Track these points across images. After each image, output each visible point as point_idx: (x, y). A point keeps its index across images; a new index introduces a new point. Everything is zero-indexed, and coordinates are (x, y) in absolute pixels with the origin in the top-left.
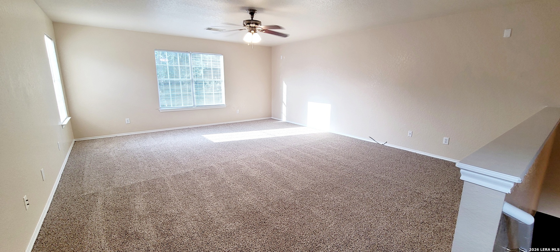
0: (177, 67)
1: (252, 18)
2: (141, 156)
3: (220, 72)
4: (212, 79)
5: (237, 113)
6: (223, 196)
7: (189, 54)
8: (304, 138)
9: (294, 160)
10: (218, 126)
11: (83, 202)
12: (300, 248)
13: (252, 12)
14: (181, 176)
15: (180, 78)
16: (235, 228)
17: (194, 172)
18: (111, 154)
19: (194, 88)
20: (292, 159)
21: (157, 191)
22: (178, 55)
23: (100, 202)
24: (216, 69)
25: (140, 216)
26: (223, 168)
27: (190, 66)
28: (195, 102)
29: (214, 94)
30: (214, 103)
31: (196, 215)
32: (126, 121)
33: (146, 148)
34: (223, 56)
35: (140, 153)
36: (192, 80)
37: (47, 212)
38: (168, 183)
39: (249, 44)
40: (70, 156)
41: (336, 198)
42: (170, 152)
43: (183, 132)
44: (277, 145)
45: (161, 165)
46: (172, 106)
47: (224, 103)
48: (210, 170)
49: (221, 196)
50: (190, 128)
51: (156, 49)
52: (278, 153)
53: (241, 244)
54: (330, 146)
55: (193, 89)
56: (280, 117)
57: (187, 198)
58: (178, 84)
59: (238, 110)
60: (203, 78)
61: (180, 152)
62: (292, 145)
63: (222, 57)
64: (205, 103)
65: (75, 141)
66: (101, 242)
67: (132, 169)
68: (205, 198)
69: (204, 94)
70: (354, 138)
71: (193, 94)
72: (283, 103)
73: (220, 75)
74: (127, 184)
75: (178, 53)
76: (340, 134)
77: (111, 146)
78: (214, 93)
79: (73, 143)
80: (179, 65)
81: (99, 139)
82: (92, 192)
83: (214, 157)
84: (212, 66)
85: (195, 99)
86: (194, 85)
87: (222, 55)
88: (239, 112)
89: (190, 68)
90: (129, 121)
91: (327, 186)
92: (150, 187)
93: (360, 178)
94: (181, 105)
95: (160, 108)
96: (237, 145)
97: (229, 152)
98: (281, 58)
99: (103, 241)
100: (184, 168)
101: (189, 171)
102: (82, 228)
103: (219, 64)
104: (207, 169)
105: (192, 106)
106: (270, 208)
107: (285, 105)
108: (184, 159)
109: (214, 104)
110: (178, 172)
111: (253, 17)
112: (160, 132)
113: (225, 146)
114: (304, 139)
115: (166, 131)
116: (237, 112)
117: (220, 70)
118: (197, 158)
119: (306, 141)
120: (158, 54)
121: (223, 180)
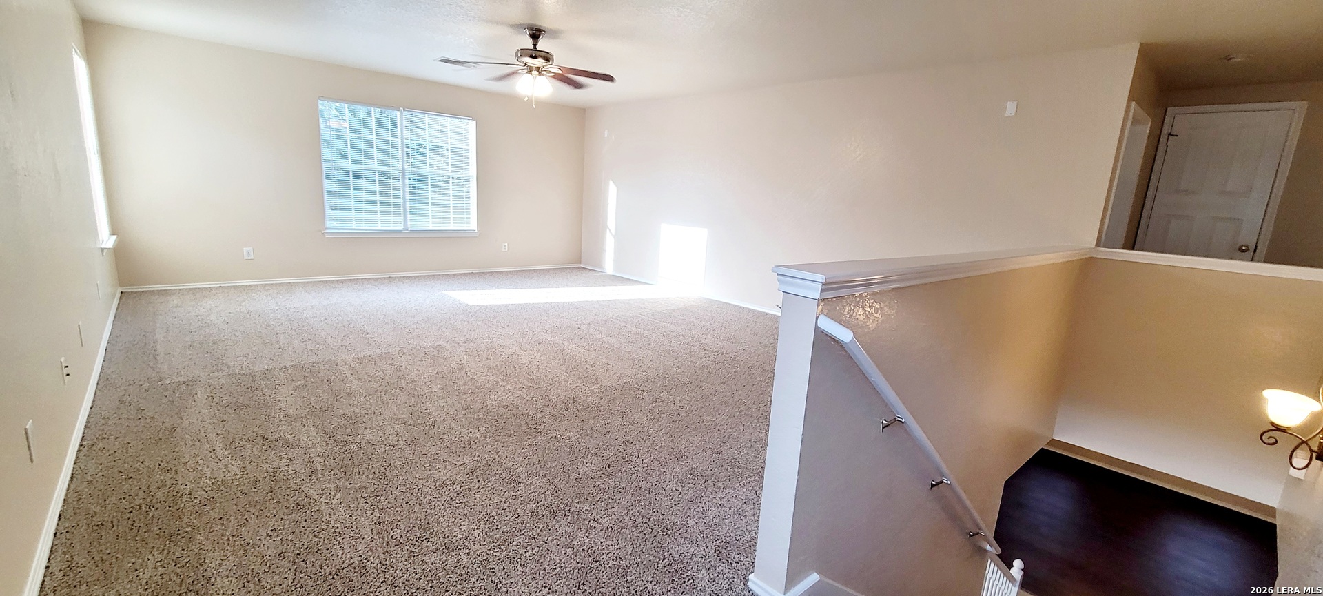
0: (369, 142)
1: (535, 45)
2: (282, 324)
3: (467, 158)
4: (450, 171)
5: (503, 250)
6: (460, 391)
7: (398, 113)
8: (644, 304)
9: (613, 341)
10: (459, 277)
11: (166, 393)
12: (593, 462)
13: (536, 34)
14: (372, 358)
15: (376, 164)
16: (478, 435)
17: (401, 352)
18: (213, 317)
19: (407, 190)
20: (610, 338)
21: (322, 381)
22: (373, 112)
23: (201, 394)
24: (460, 150)
25: (287, 416)
26: (462, 349)
27: (399, 140)
28: (408, 221)
29: (451, 204)
30: (451, 226)
31: (404, 416)
32: (245, 254)
33: (291, 310)
34: (474, 122)
35: (279, 319)
36: (404, 172)
37: (91, 408)
38: (345, 369)
39: (526, 99)
40: (115, 317)
41: (678, 398)
42: (349, 319)
43: (376, 284)
44: (583, 314)
45: (329, 340)
46: (354, 227)
47: (473, 225)
48: (435, 351)
49: (456, 390)
50: (393, 278)
51: (322, 98)
52: (583, 327)
53: (486, 456)
54: (693, 319)
55: (404, 191)
56: (600, 264)
57: (385, 391)
58: (370, 176)
59: (506, 244)
60: (428, 168)
61: (371, 320)
62: (616, 315)
63: (471, 126)
64: (430, 224)
65: (122, 292)
66: (214, 450)
67: (264, 344)
68: (423, 393)
69: (430, 203)
70: (746, 309)
71: (405, 202)
72: (608, 230)
73: (468, 166)
74: (256, 369)
75: (373, 109)
76: (721, 300)
77: (210, 303)
78: (451, 202)
79: (118, 295)
80: (374, 137)
81: (180, 289)
82: (181, 379)
83: (444, 329)
84: (449, 143)
85: (408, 213)
86: (407, 181)
87: (473, 119)
88: (507, 247)
89: (400, 145)
90: (251, 253)
91: (669, 380)
92: (307, 375)
93: (736, 372)
94: (376, 225)
95: (327, 229)
96: (498, 311)
97: (479, 323)
98: (606, 136)
99: (218, 449)
100: (380, 346)
101: (390, 351)
102: (173, 430)
103: (467, 140)
104: (427, 349)
105: (401, 228)
106: (549, 410)
107: (612, 234)
108: (380, 331)
109: (452, 228)
110: (367, 353)
111: (537, 42)
112: (323, 281)
113: (470, 312)
114: (642, 306)
115: (338, 280)
116: (504, 247)
117: (467, 152)
118: (407, 330)
119: (646, 310)
120: (327, 108)
121: (462, 367)
